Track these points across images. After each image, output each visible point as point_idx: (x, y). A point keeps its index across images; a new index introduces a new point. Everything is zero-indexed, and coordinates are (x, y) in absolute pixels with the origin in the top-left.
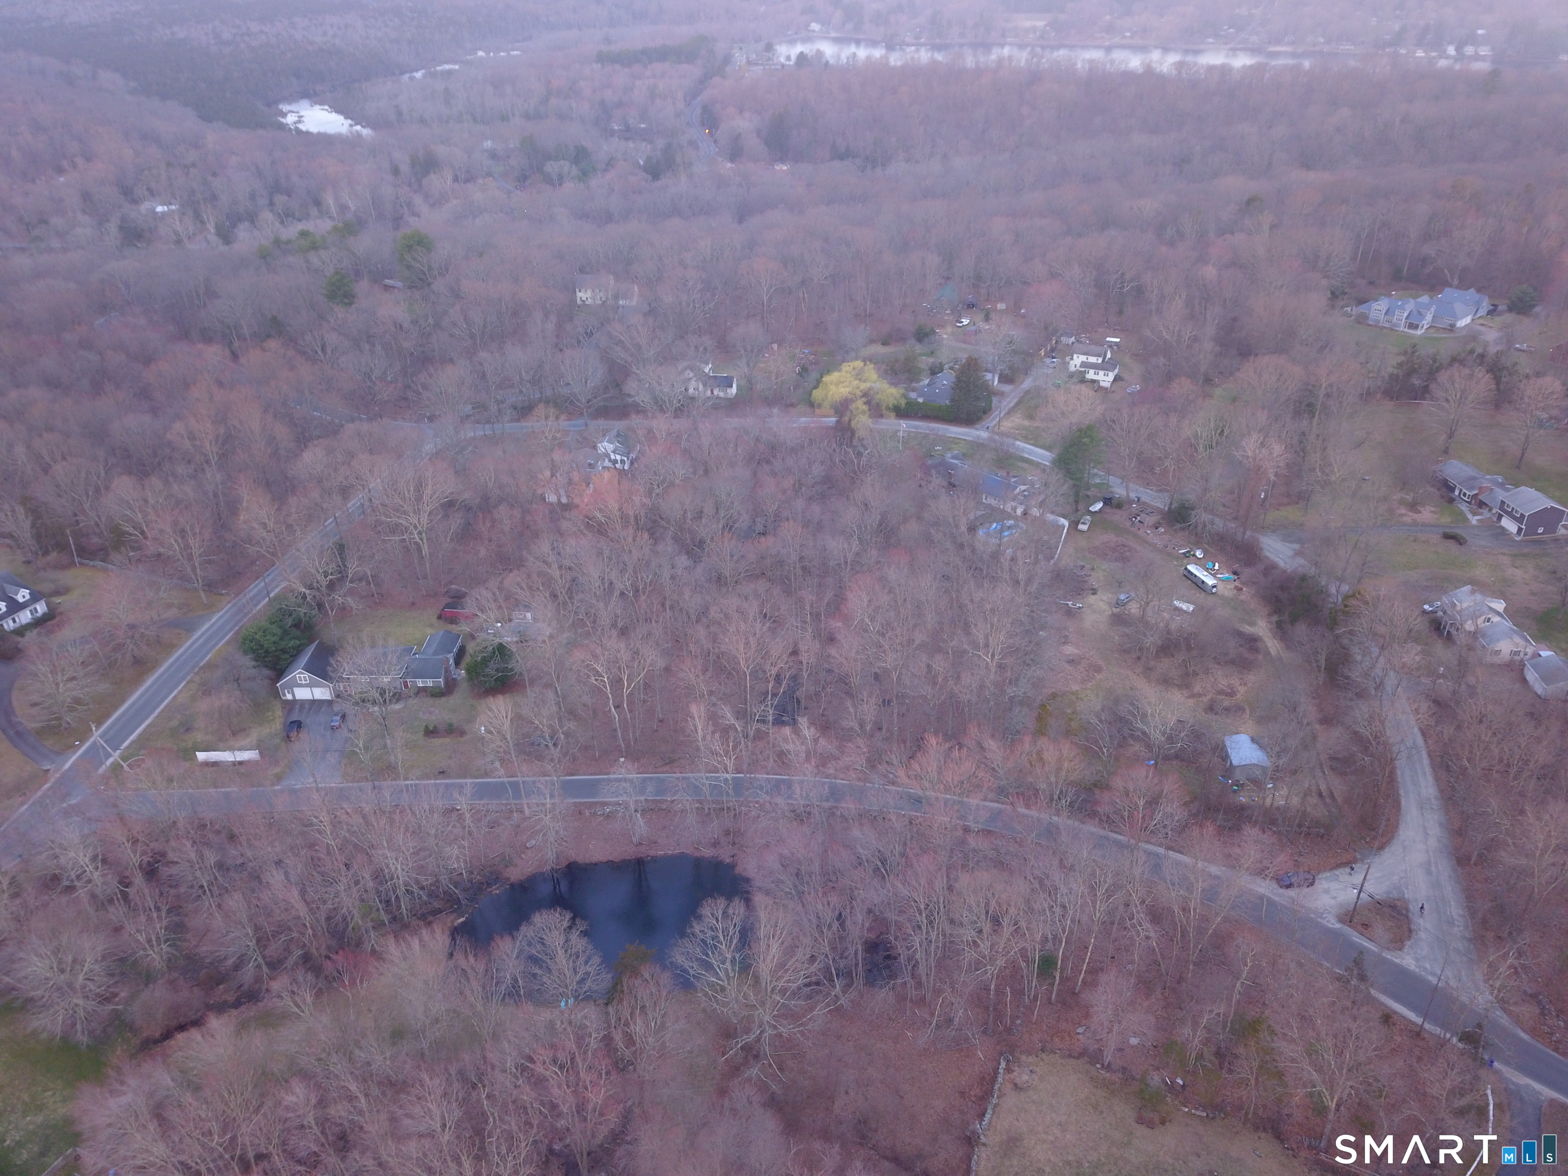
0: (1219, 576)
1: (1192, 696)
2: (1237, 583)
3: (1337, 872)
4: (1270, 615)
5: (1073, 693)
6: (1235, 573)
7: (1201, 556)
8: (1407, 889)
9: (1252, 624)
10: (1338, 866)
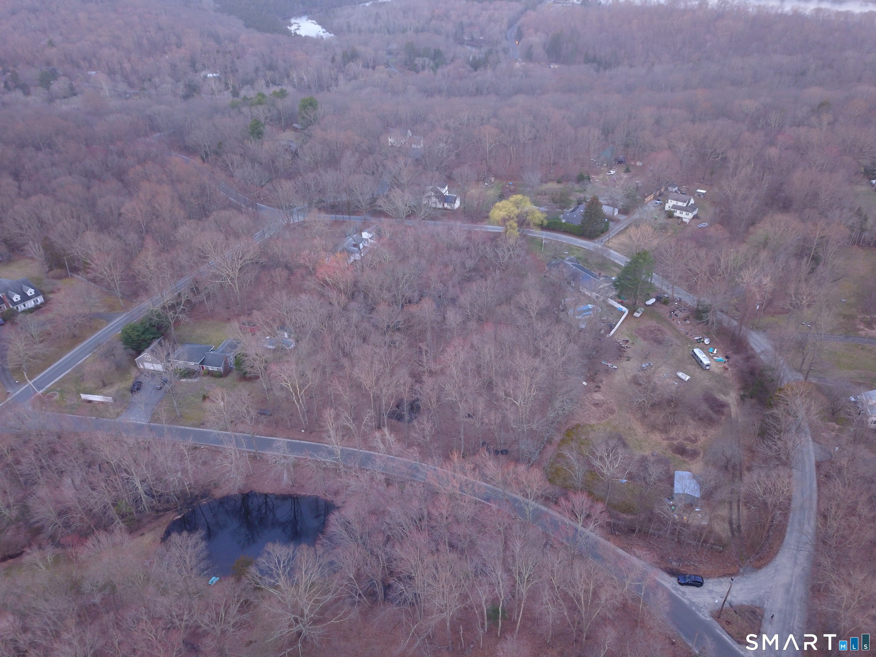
0: (715, 358)
1: (668, 439)
2: (726, 365)
3: (722, 580)
4: (740, 389)
5: (591, 426)
6: (727, 357)
7: (708, 343)
8: (768, 601)
9: (726, 394)
10: (724, 575)
